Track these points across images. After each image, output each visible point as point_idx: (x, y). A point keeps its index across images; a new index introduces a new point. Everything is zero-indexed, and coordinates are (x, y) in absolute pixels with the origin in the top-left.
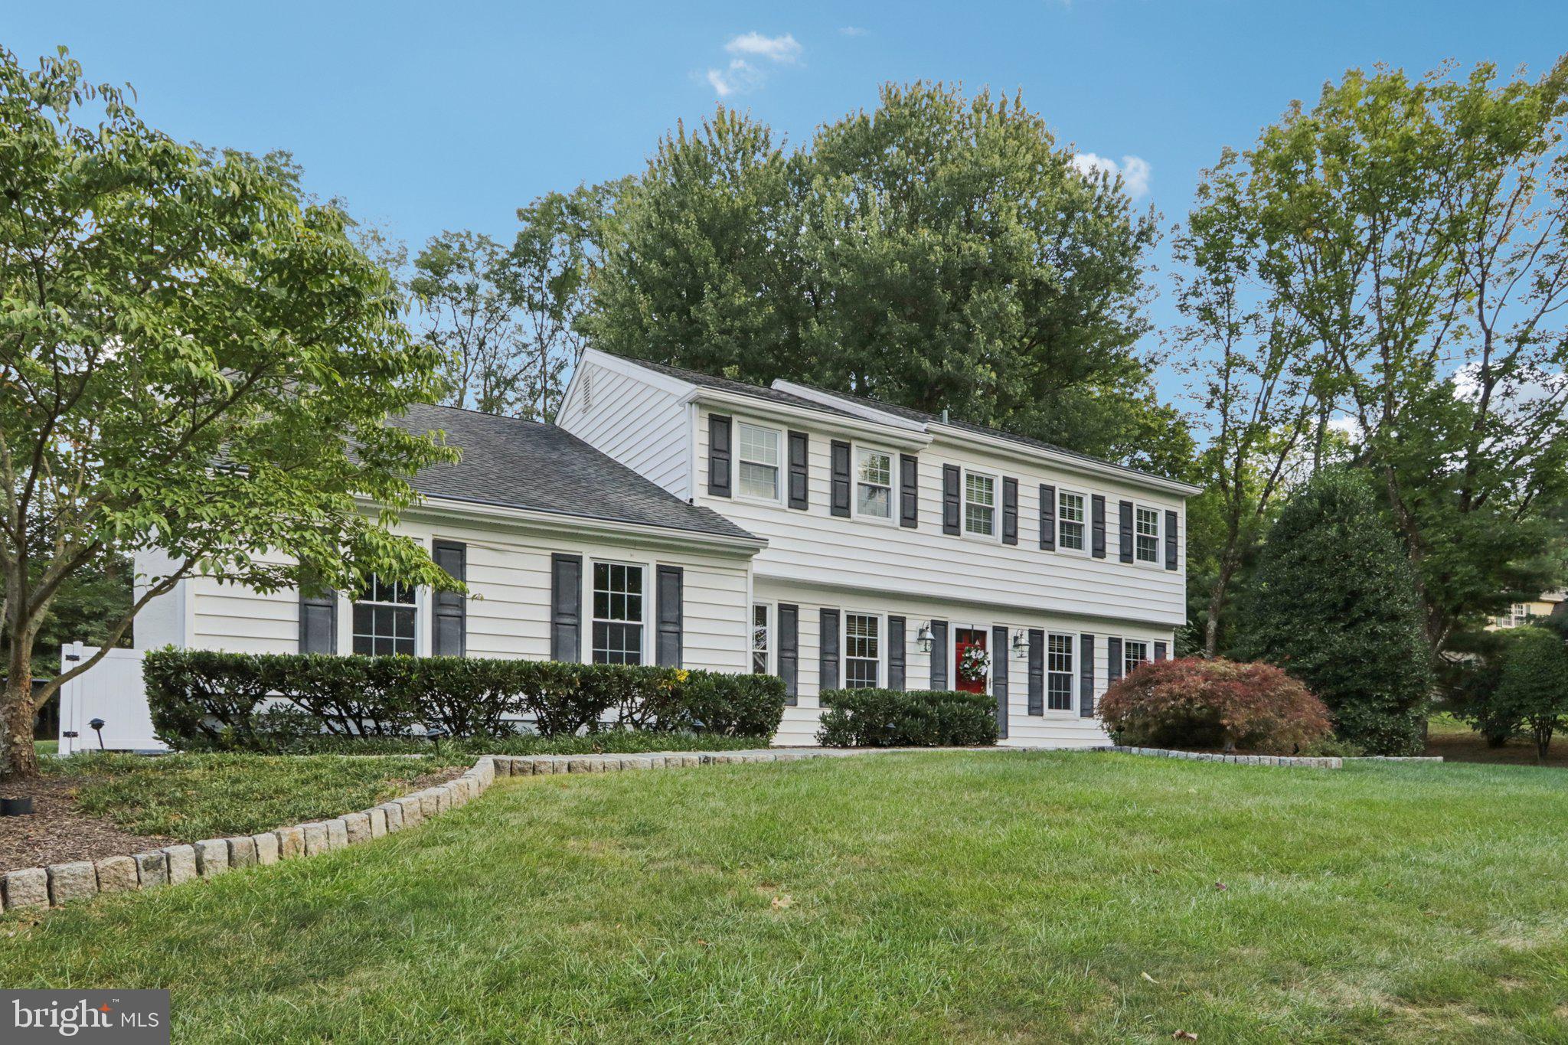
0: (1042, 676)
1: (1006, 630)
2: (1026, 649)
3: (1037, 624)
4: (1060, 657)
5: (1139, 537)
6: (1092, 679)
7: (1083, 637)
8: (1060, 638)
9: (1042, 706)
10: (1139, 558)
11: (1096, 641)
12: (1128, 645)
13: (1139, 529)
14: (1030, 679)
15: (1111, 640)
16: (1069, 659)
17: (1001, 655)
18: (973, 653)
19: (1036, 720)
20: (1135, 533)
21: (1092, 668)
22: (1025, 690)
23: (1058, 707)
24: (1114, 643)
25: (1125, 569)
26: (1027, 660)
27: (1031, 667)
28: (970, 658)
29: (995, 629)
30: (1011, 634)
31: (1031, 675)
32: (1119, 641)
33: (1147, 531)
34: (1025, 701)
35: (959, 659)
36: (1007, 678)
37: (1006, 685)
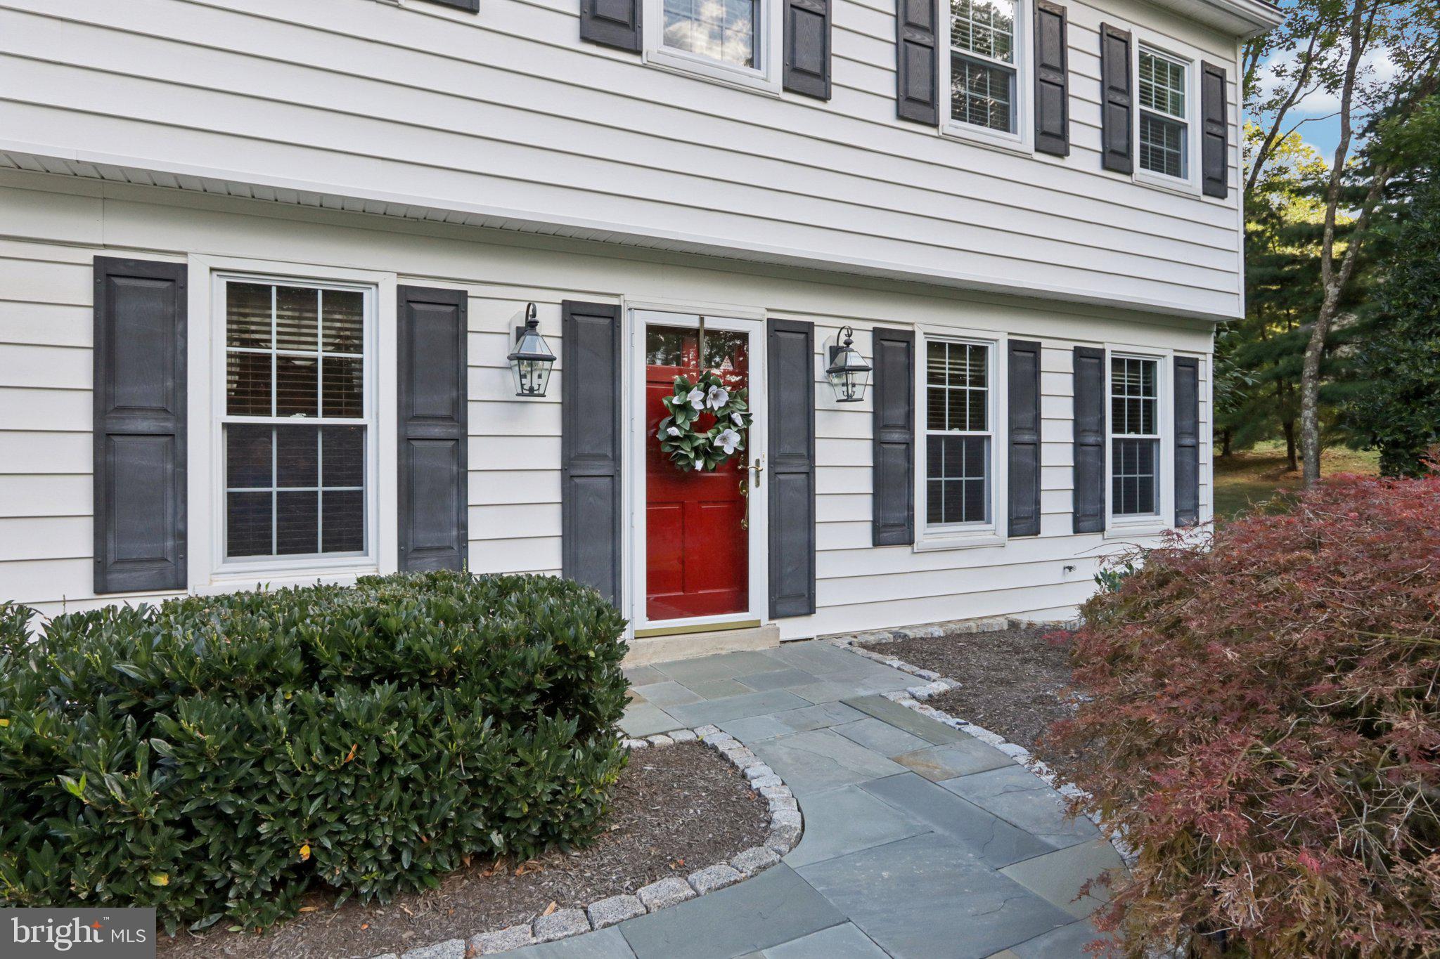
0: (909, 445)
1: (807, 330)
2: (866, 378)
3: (896, 315)
4: (957, 397)
5: (1144, 117)
6: (1037, 445)
7: (1014, 346)
8: (957, 350)
9: (910, 519)
10: (1144, 164)
11: (1046, 357)
12: (1117, 363)
13: (1145, 99)
14: (876, 455)
15: (1079, 353)
16: (980, 400)
17: (792, 397)
18: (695, 397)
19: (895, 557)
20: (1137, 107)
21: (1037, 419)
22: (864, 482)
23: (953, 517)
24: (1087, 360)
25: (1113, 188)
26: (868, 405)
27: (880, 424)
28: (685, 408)
29: (775, 328)
30: (823, 340)
31: (878, 444)
32: (1099, 355)
33: (1161, 105)
34: (864, 510)
35: (656, 412)
36: (811, 456)
37: (810, 475)
